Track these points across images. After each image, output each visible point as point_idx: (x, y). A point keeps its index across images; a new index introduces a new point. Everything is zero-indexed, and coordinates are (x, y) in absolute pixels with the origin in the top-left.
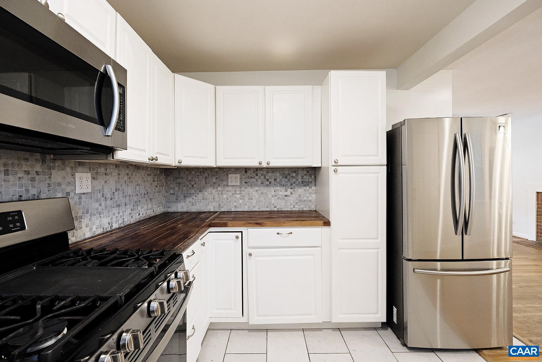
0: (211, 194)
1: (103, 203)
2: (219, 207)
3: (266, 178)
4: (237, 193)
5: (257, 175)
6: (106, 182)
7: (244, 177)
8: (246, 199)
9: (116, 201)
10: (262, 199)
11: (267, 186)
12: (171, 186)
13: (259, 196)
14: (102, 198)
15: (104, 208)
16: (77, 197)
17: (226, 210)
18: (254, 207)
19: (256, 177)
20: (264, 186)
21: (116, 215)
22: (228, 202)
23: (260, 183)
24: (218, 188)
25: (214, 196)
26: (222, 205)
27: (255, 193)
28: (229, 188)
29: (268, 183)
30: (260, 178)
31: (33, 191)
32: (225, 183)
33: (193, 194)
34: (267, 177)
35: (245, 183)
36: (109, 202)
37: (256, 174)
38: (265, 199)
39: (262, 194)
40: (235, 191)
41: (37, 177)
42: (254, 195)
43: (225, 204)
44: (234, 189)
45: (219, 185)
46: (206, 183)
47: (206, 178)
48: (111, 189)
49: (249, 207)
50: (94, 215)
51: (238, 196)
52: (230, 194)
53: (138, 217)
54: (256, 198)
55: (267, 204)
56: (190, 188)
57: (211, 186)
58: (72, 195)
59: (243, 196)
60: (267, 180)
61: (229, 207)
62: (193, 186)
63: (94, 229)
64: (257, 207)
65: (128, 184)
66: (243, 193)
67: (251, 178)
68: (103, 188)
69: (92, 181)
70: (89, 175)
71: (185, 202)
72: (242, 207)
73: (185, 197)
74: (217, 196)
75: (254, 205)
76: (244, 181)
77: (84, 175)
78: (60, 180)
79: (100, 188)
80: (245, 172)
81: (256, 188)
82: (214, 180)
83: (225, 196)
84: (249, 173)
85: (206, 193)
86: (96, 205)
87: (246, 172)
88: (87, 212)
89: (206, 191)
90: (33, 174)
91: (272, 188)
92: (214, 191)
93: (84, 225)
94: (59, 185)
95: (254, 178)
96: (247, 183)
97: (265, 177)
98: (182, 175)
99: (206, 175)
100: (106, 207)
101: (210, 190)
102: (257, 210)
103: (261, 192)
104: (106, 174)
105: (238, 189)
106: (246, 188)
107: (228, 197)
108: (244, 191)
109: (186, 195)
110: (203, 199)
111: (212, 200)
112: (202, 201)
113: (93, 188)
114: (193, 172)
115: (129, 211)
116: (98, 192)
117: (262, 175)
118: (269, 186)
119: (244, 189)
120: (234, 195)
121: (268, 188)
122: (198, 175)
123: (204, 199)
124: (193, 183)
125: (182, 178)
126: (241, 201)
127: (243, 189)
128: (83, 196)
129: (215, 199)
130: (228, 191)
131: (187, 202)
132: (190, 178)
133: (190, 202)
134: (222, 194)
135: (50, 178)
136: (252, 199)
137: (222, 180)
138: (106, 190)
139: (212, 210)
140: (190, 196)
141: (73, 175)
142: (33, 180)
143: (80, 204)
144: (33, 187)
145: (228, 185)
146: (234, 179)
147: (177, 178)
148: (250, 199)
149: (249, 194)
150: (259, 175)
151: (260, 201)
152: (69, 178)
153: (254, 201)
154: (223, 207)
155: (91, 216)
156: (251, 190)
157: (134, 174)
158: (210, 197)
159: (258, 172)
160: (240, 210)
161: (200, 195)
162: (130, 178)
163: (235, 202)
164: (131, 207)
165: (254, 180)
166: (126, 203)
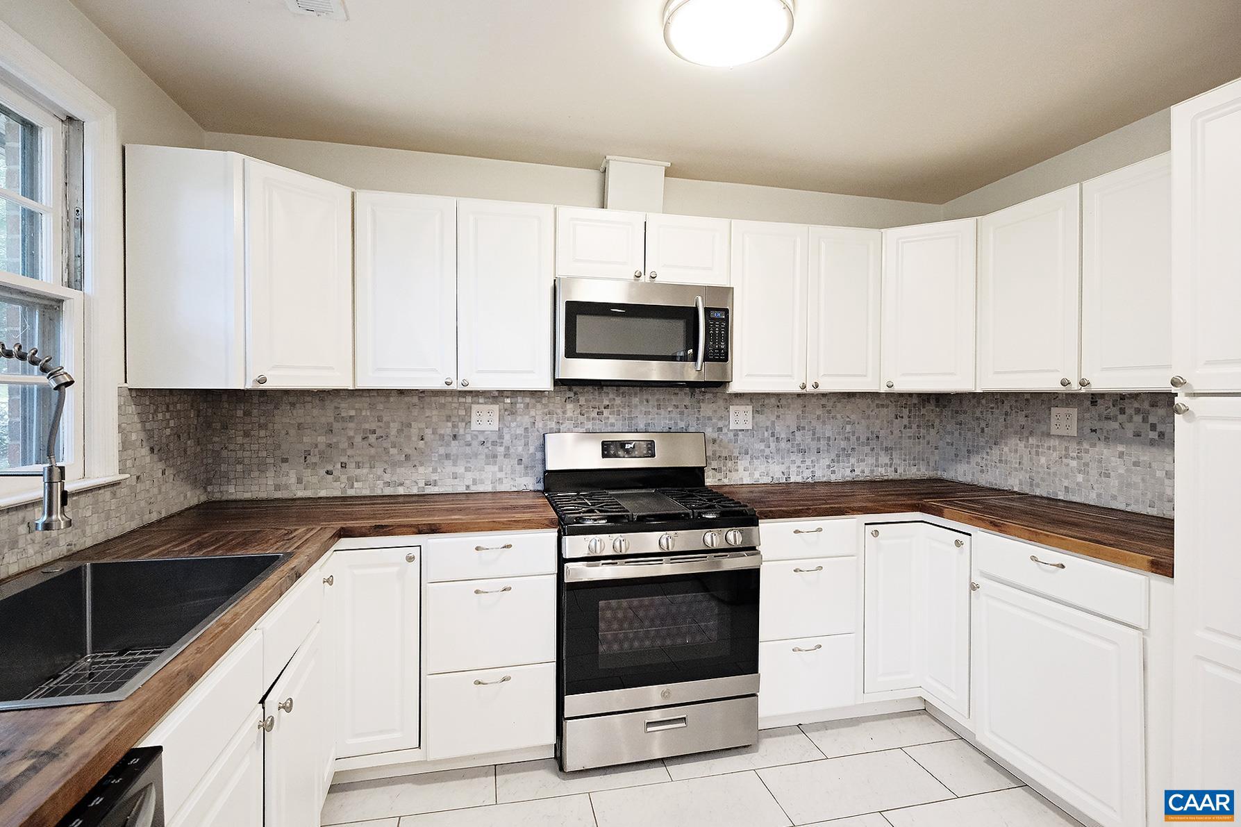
0: (1016, 451)
1: (773, 445)
2: (1031, 485)
3: (1150, 422)
4: (1071, 454)
5: (1122, 411)
6: (778, 417)
7: (1087, 415)
8: (1094, 471)
9: (799, 445)
10: (1136, 479)
11: (1152, 443)
12: (949, 428)
13: (1128, 470)
14: (771, 439)
15: (773, 451)
16: (732, 434)
17: (1045, 495)
18: (1114, 498)
19: (1120, 417)
20: (1143, 444)
21: (798, 463)
22: (1049, 474)
23: (1130, 434)
24: (1030, 439)
25: (1021, 457)
26: (1037, 480)
27: (1115, 461)
28: (1054, 442)
29: (1153, 435)
30: (1130, 420)
31: (682, 425)
32: (1044, 428)
33: (983, 448)
34: (1152, 419)
35: (1092, 431)
36: (783, 445)
37: (1121, 408)
38: (1143, 480)
39: (1136, 464)
40: (1067, 449)
41: (686, 411)
42: (1113, 464)
43: (1043, 480)
44: (1065, 444)
45: (1031, 433)
46: (1006, 427)
47: (1006, 414)
48: (788, 427)
49: (1099, 495)
50: (757, 458)
51: (1074, 463)
52: (1055, 455)
53: (848, 472)
54: (1120, 475)
55: (1149, 496)
56: (977, 434)
57: (1016, 433)
58: (725, 430)
59: (1086, 465)
60: (1153, 427)
61: (1052, 488)
62: (983, 430)
64: (1120, 499)
65: (824, 421)
66: (1086, 458)
67: (1108, 418)
68: (773, 423)
69: (755, 415)
70: (750, 408)
71: (968, 463)
72: (1083, 494)
73: (969, 451)
74: (1026, 460)
75: (1114, 492)
76: (1088, 425)
77: (742, 408)
78: (710, 413)
79: (769, 424)
80: (1092, 402)
81: (1121, 448)
82: (1022, 420)
83: (1043, 460)
84: (1101, 405)
85: (1006, 449)
86: (762, 446)
87: (1094, 403)
88: (747, 453)
89: (1006, 444)
90: (682, 408)
91: (1166, 450)
92: (1021, 445)
93: (741, 468)
94: (710, 419)
95: (1115, 418)
96: (1095, 431)
97: (1145, 420)
98: (965, 408)
99: (1006, 407)
100: (778, 451)
101: (1014, 441)
102: (1122, 507)
103: (1134, 459)
104: (778, 406)
105: (1073, 446)
106: (1094, 445)
107: (1050, 463)
108: (1087, 451)
109: (970, 448)
110: (1000, 461)
111: (1017, 466)
112: (998, 465)
113: (755, 424)
114: (984, 401)
115: (826, 462)
116: (765, 430)
117: (1138, 411)
118: (1159, 445)
119: (1088, 447)
120: (1064, 460)
121: (1154, 449)
122: (992, 408)
123: (1002, 460)
124: (983, 425)
125: (965, 412)
126: (1080, 478)
127: (1086, 446)
128: (740, 433)
129: (1023, 464)
130: (1049, 448)
131: (973, 463)
132: (978, 414)
133: (978, 464)
134: (1037, 454)
135: (699, 411)
136: (1108, 476)
137: (1039, 421)
138: (778, 429)
139: (1016, 489)
140: (978, 453)
141: (727, 408)
142: (682, 413)
143: (736, 441)
144: (682, 420)
145: (1049, 435)
146: (1064, 421)
147: (957, 412)
148: (1102, 475)
149: (1101, 462)
150: (1128, 411)
151: (1129, 485)
152: (722, 413)
153: (1114, 482)
154: (1038, 486)
155: (752, 459)
156: (1105, 451)
157: (839, 405)
158: (1013, 458)
159: (1126, 403)
160: (1078, 500)
161: (995, 452)
162: (829, 412)
163: (1067, 477)
164: (833, 456)
165: (1115, 425)
166: (819, 449)
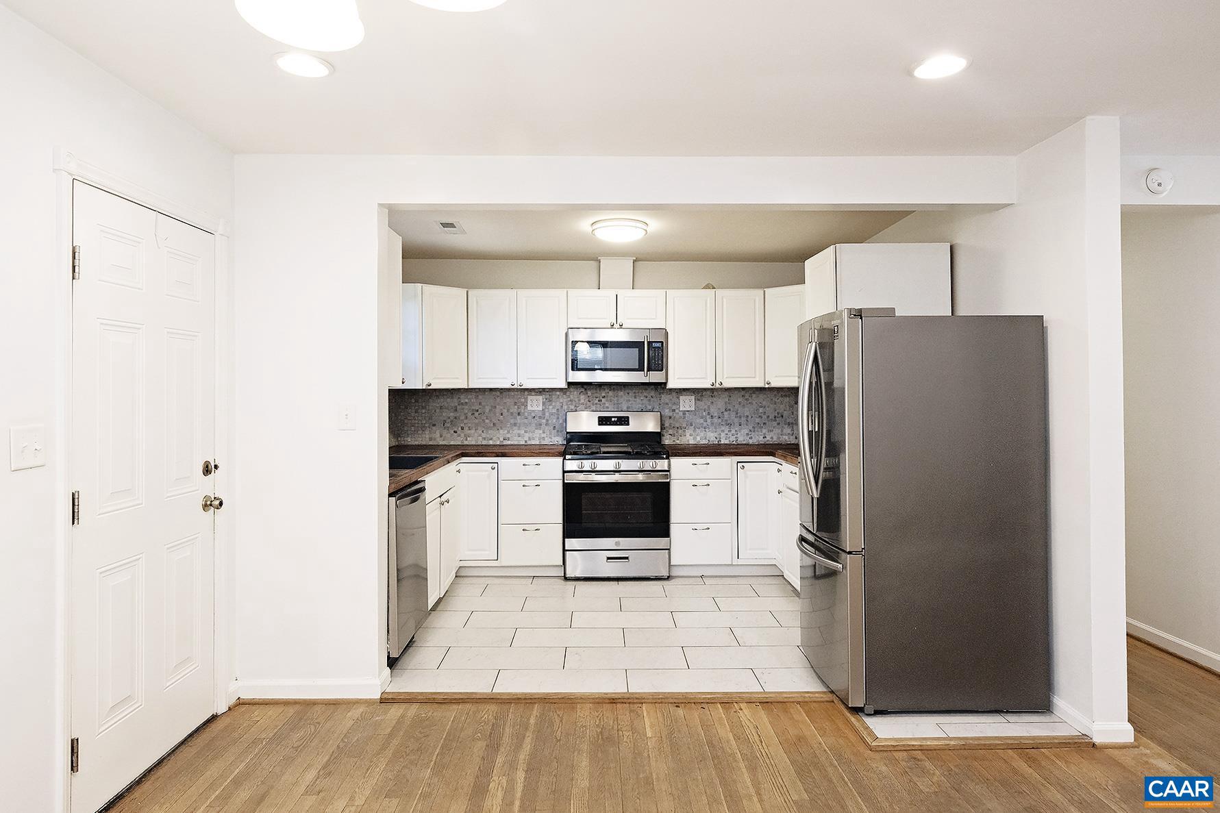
1: (709, 420)
6: (712, 403)
9: (726, 420)
14: (708, 416)
15: (709, 424)
16: (682, 413)
21: (727, 432)
36: (715, 420)
41: (652, 399)
48: (719, 409)
50: (699, 428)
58: (677, 411)
63: (698, 439)
65: (744, 406)
68: (709, 406)
69: (697, 401)
70: (693, 397)
77: (685, 397)
79: (706, 407)
86: (702, 421)
88: (692, 425)
90: (649, 397)
93: (688, 434)
94: (667, 403)
100: (712, 424)
104: (712, 396)
113: (697, 407)
115: (746, 431)
116: (703, 411)
128: (687, 412)
135: (660, 399)
138: (712, 410)
141: (678, 397)
143: (684, 417)
144: (649, 405)
152: (675, 400)
155: (695, 428)
164: (751, 428)
166: (740, 423)
